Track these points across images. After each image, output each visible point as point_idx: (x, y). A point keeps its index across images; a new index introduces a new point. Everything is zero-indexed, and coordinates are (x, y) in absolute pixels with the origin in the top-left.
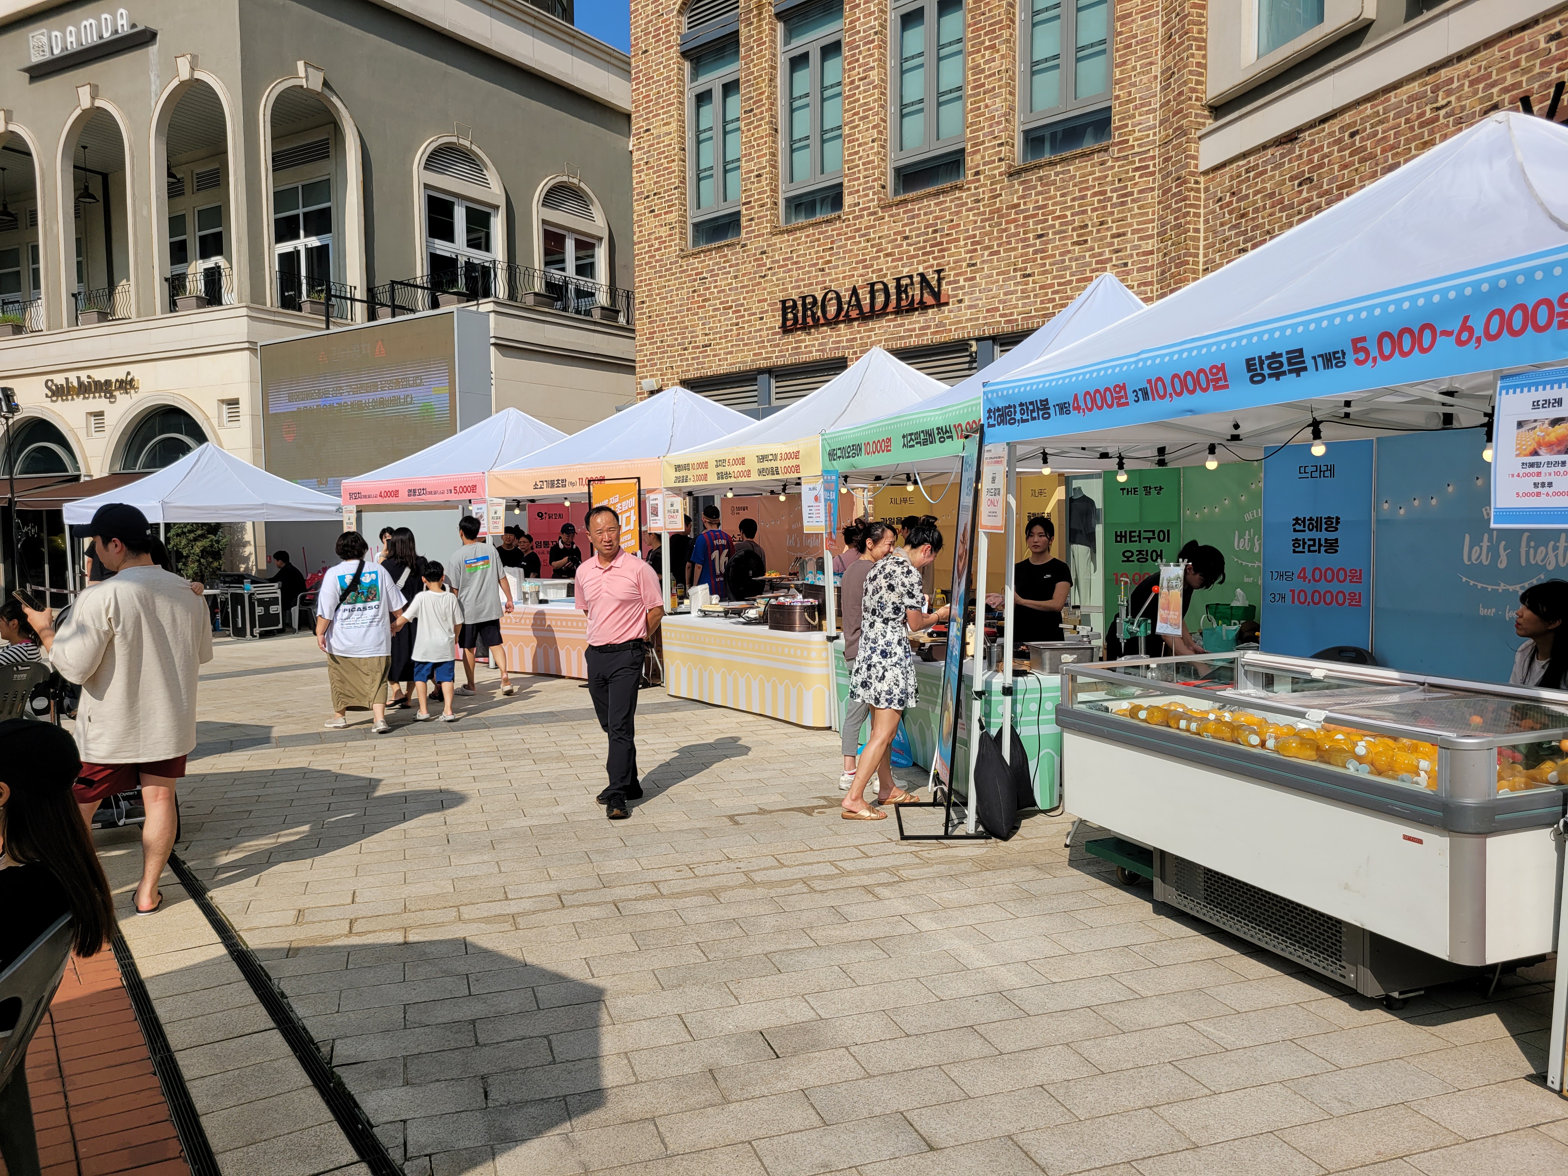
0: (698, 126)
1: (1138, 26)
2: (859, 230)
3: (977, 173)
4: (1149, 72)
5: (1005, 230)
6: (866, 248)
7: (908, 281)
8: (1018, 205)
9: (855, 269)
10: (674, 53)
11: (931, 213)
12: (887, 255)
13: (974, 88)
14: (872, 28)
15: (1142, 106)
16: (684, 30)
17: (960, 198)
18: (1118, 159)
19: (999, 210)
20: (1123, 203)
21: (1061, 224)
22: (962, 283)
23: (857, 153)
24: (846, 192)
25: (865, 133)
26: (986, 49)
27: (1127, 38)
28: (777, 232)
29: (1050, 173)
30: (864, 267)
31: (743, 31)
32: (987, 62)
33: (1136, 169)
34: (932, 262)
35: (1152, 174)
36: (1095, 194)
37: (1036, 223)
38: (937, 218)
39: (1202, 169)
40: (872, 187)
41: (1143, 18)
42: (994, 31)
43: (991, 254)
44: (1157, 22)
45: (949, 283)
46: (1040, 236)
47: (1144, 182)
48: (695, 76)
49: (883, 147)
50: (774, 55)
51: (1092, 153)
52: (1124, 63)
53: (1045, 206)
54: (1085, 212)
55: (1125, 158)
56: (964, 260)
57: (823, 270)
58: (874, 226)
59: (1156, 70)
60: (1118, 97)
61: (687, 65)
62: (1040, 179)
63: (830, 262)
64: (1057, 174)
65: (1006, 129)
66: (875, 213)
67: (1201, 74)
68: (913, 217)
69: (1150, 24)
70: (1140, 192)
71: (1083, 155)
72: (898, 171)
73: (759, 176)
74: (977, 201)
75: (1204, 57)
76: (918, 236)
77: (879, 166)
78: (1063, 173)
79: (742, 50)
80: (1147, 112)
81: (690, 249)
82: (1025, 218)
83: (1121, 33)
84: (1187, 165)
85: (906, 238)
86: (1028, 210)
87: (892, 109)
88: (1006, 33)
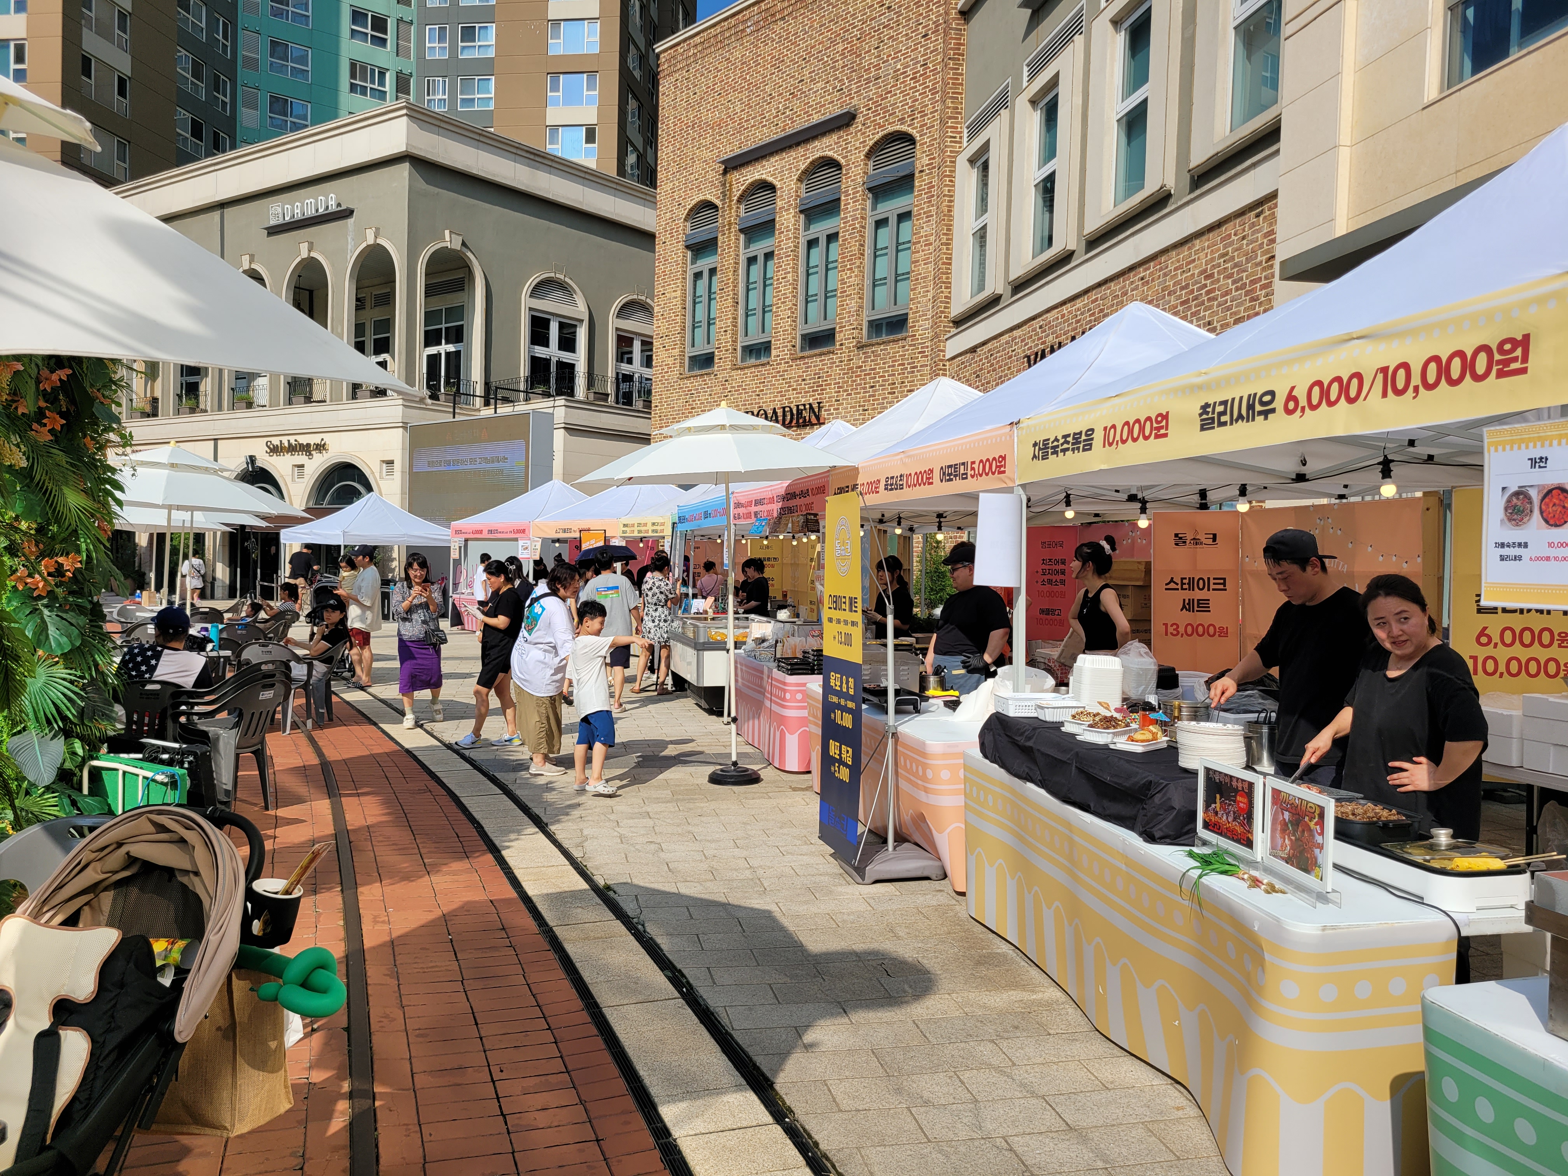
0: (695, 292)
1: (922, 268)
2: (779, 372)
3: (841, 345)
4: (927, 296)
5: (855, 381)
6: (782, 384)
7: (802, 407)
8: (861, 367)
9: (776, 396)
10: (681, 246)
11: (817, 366)
12: (793, 390)
13: (841, 293)
14: (790, 247)
15: (923, 315)
16: (688, 231)
17: (832, 359)
18: (910, 345)
19: (852, 368)
20: (913, 372)
21: (883, 381)
22: (832, 411)
23: (779, 324)
24: (773, 347)
25: (784, 312)
26: (848, 270)
27: (917, 275)
28: (735, 368)
29: (878, 349)
30: (781, 396)
31: (720, 238)
32: (848, 278)
33: (919, 353)
34: (817, 396)
35: (927, 356)
36: (899, 365)
37: (871, 378)
38: (820, 369)
39: (947, 357)
40: (787, 346)
41: (925, 264)
42: (851, 260)
43: (848, 395)
44: (931, 267)
45: (825, 411)
46: (872, 387)
47: (924, 361)
48: (693, 262)
49: (794, 321)
50: (738, 255)
51: (898, 340)
52: (915, 289)
53: (875, 369)
54: (894, 375)
55: (914, 345)
56: (833, 397)
57: (759, 395)
58: (787, 371)
59: (930, 295)
60: (911, 309)
61: (689, 253)
62: (873, 352)
63: (762, 390)
64: (881, 350)
65: (856, 320)
66: (788, 362)
67: (948, 303)
68: (808, 367)
69: (928, 268)
70: (921, 366)
71: (894, 341)
72: (804, 337)
73: (726, 331)
74: (841, 362)
75: (950, 293)
76: (810, 379)
77: (791, 334)
78: (884, 350)
79: (719, 250)
80: (926, 320)
81: (687, 373)
82: (865, 375)
83: (913, 271)
84: (938, 355)
85: (804, 380)
86: (866, 370)
87: (801, 298)
88: (858, 262)
